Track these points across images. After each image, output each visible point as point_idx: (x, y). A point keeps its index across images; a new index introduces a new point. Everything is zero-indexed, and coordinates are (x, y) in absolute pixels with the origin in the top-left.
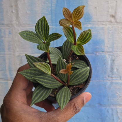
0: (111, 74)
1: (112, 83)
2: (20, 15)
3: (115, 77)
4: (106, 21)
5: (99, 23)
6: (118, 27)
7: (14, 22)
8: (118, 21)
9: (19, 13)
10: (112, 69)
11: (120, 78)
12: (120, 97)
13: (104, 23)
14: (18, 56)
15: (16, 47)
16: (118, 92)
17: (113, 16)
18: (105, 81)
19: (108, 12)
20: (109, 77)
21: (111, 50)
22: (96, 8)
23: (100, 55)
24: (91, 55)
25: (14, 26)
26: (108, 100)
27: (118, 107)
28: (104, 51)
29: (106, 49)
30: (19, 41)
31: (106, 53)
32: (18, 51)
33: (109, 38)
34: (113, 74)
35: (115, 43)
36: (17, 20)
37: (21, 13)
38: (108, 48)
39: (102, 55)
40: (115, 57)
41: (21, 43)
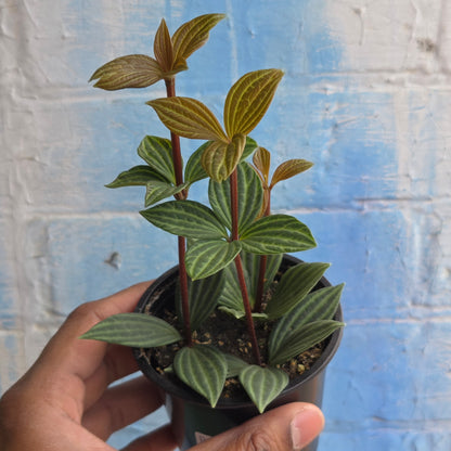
0: (425, 292)
1: (428, 329)
2: (34, 46)
3: (444, 304)
4: (404, 69)
5: (374, 75)
7: (10, 77)
9: (31, 40)
10: (429, 269)
13: (393, 77)
14: (31, 224)
15: (18, 186)
17: (430, 47)
18: (399, 321)
19: (409, 27)
20: (414, 303)
21: (422, 190)
22: (358, 12)
23: (377, 211)
24: (342, 212)
25: (9, 97)
26: (415, 400)
28: (393, 194)
29: (404, 188)
30: (32, 159)
31: (405, 203)
32: (28, 204)
33: (415, 142)
34: (431, 292)
35: (442, 160)
36: (20, 70)
37: (37, 38)
38: (411, 180)
39: (389, 210)
40: (442, 221)
41: (42, 166)
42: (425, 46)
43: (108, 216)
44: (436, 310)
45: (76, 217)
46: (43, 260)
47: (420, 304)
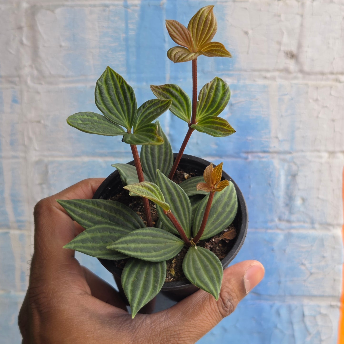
0: (287, 213)
1: (289, 237)
2: (42, 52)
3: (299, 221)
4: (275, 70)
5: (257, 73)
6: (306, 84)
7: (26, 71)
8: (306, 68)
9: (41, 47)
10: (290, 198)
11: (312, 223)
12: (311, 274)
13: (268, 75)
14: (38, 163)
15: (30, 139)
16: (306, 262)
17: (292, 56)
18: (270, 231)
19: (279, 43)
20: (280, 219)
21: (286, 147)
22: (246, 33)
23: (257, 160)
24: (234, 160)
25: (26, 83)
26: (279, 282)
27: (306, 301)
28: (267, 149)
29: (274, 145)
30: (39, 122)
31: (275, 155)
32: (35, 150)
33: (282, 116)
34: (291, 213)
35: (298, 128)
36: (33, 66)
37: (44, 46)
38: (279, 141)
39: (264, 160)
40: (298, 167)
41: (45, 126)
42: (289, 56)
43: (86, 159)
44: (294, 225)
45: (65, 159)
46: (44, 186)
47: (284, 220)
